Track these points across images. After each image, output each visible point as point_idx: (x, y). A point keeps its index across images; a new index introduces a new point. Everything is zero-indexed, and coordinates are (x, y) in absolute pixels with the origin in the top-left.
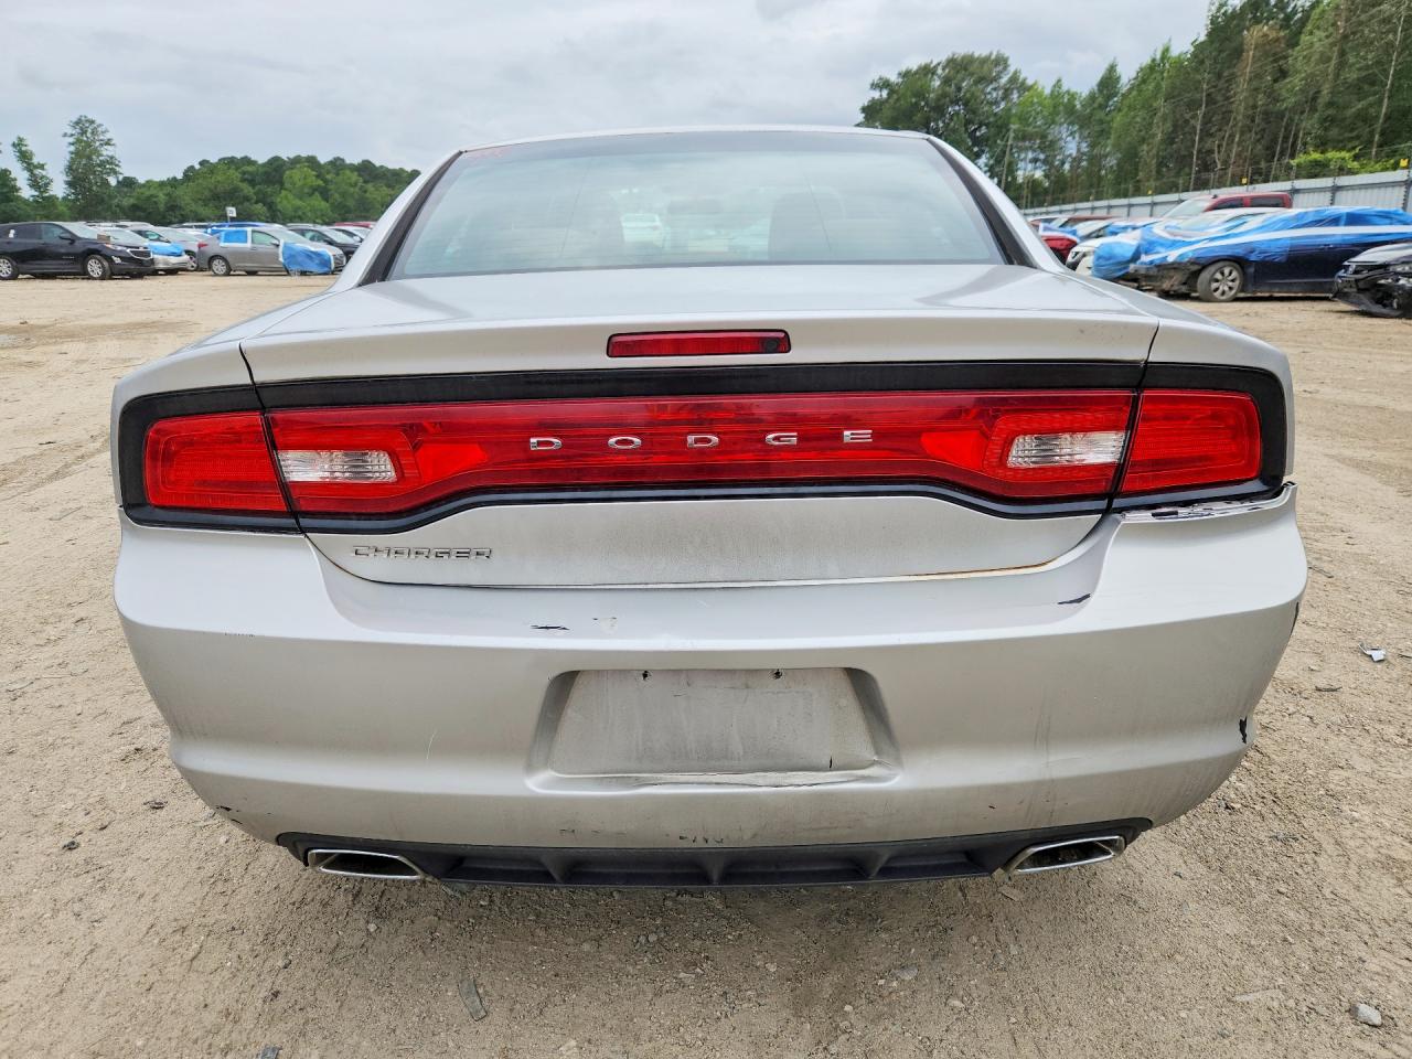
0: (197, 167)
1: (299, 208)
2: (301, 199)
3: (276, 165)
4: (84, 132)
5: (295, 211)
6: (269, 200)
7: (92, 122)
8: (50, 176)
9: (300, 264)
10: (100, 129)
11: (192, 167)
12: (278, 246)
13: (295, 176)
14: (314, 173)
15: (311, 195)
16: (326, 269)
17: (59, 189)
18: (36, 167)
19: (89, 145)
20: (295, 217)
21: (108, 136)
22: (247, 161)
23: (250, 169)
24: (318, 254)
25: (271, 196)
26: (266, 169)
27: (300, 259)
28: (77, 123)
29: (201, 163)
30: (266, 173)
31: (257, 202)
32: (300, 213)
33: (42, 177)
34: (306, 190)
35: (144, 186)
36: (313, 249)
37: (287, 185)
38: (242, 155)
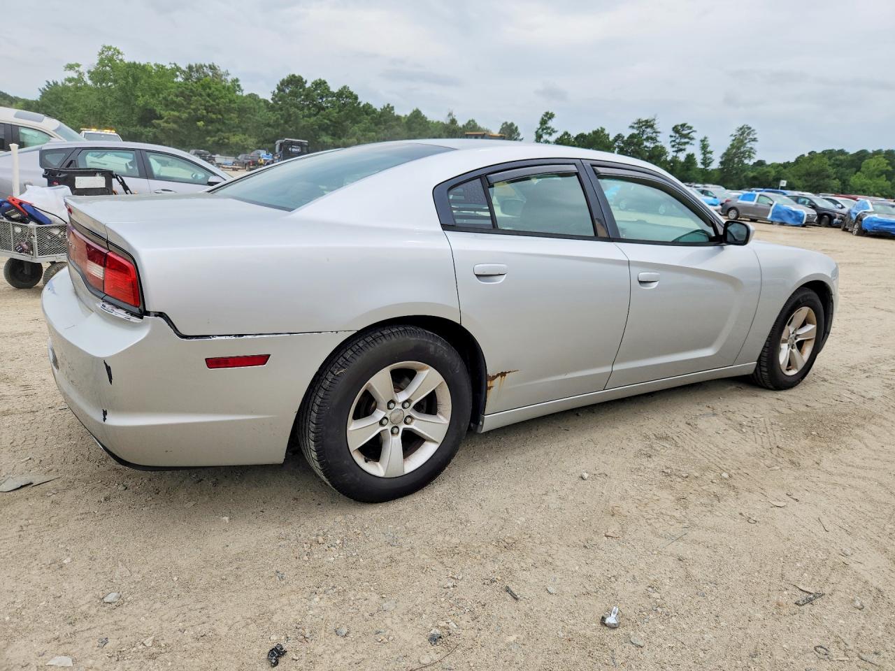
0: (807, 155)
1: (866, 184)
2: (871, 179)
3: (862, 155)
4: (743, 133)
5: (862, 187)
6: (844, 178)
7: (750, 128)
8: (713, 158)
9: (781, 218)
10: (752, 132)
11: (803, 155)
12: (771, 205)
13: (872, 164)
14: (887, 161)
15: (878, 176)
16: (799, 223)
17: (715, 165)
18: (708, 153)
19: (742, 141)
20: (859, 190)
21: (755, 136)
22: (842, 152)
23: (842, 157)
24: (796, 213)
25: (847, 175)
26: (853, 158)
27: (783, 214)
28: (741, 129)
29: (809, 153)
30: (853, 161)
31: (835, 179)
32: (865, 188)
33: (710, 158)
34: (876, 173)
35: (769, 165)
36: (794, 209)
37: (862, 169)
38: (839, 149)
